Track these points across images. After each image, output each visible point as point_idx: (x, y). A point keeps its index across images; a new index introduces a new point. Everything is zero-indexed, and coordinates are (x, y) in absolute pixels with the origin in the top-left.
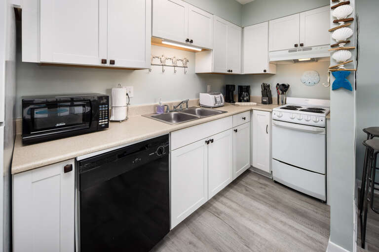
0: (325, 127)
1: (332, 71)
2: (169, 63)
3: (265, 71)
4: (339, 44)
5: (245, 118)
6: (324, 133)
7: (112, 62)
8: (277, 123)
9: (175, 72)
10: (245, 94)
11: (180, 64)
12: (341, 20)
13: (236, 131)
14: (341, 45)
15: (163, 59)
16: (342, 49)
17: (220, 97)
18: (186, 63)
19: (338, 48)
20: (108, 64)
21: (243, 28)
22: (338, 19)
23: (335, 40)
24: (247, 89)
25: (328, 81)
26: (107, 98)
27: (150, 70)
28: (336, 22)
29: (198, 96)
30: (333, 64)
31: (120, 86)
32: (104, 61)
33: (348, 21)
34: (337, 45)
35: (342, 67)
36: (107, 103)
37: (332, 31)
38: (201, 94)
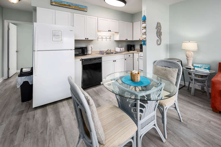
2: (104, 37)
3: (140, 39)
5: (130, 56)
7: (88, 39)
8: (141, 57)
9: (106, 40)
10: (132, 48)
11: (108, 37)
12: (144, 27)
13: (126, 59)
14: (144, 34)
15: (102, 36)
17: (123, 49)
18: (110, 37)
20: (87, 39)
21: (133, 23)
23: (143, 32)
24: (134, 46)
26: (87, 47)
27: (98, 40)
29: (115, 48)
31: (89, 45)
32: (86, 39)
35: (144, 39)
36: (87, 49)
37: (142, 30)
38: (116, 48)
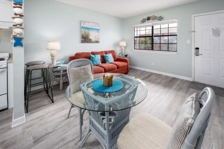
0: (7, 68)
1: (14, 37)
4: (17, 25)
6: (6, 71)
12: (18, 14)
14: (18, 26)
16: (18, 28)
19: (16, 27)
22: (17, 13)
23: (15, 23)
25: (11, 42)
28: (16, 14)
30: (14, 34)
33: (21, 16)
34: (16, 25)
35: (18, 36)
37: (14, 18)
